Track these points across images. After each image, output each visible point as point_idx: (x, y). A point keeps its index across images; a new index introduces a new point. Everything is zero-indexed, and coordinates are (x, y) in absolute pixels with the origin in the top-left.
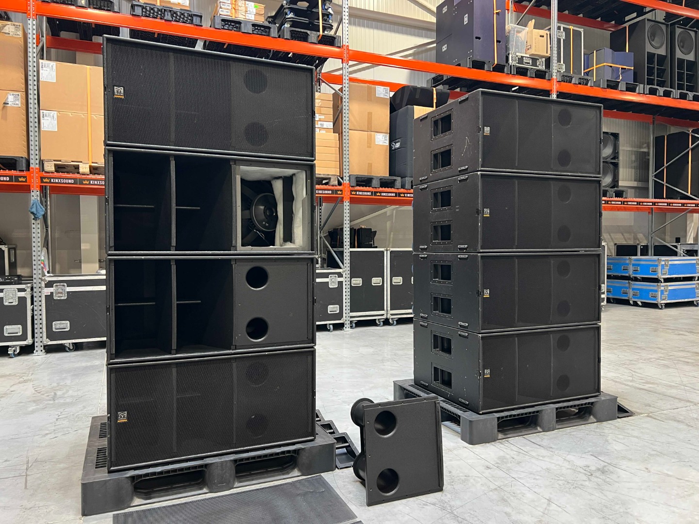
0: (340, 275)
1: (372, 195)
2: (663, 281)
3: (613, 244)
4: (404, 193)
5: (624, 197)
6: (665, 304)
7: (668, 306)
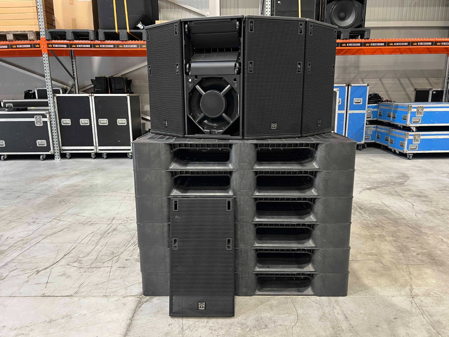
0: (44, 116)
1: (67, 47)
2: (414, 130)
3: (412, 89)
4: (99, 44)
5: (365, 38)
6: (413, 154)
7: (417, 156)
